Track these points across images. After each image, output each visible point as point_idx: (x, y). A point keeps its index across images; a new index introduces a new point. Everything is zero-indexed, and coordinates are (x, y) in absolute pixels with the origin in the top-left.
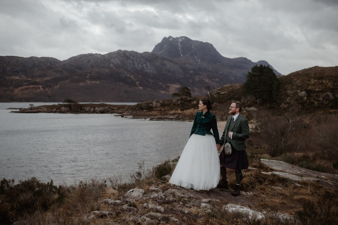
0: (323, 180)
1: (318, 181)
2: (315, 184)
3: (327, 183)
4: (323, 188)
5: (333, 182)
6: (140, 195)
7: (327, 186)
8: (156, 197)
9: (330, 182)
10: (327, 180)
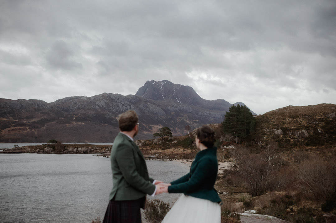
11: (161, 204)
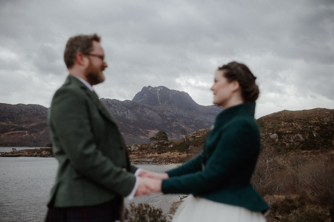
11: (151, 211)
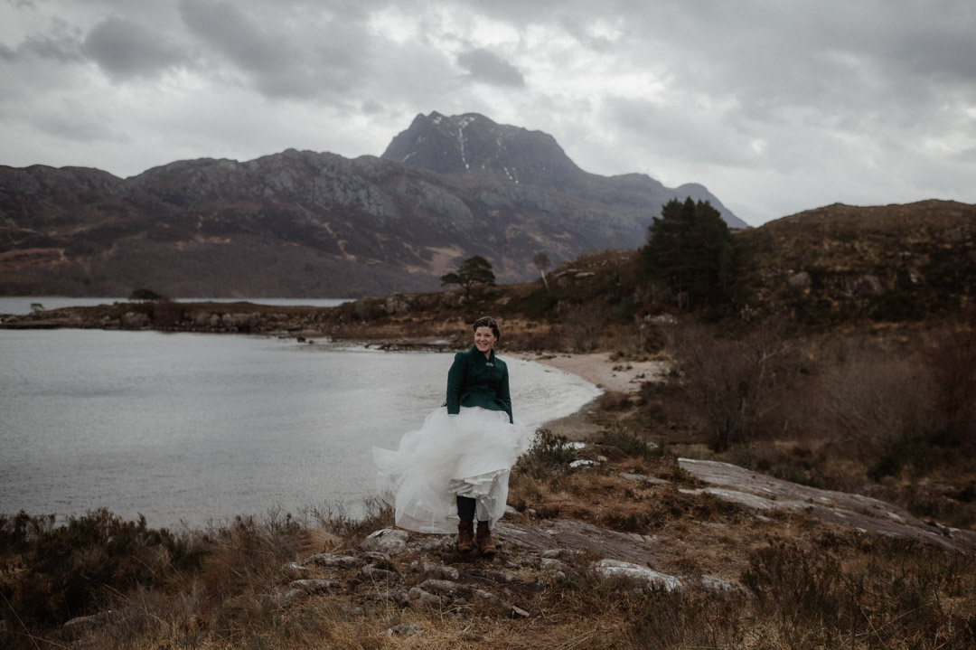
0: (823, 507)
1: (809, 510)
2: (802, 517)
3: (832, 514)
4: (820, 526)
5: (846, 511)
6: (399, 543)
7: (832, 521)
8: (438, 547)
9: (838, 512)
10: (832, 506)
